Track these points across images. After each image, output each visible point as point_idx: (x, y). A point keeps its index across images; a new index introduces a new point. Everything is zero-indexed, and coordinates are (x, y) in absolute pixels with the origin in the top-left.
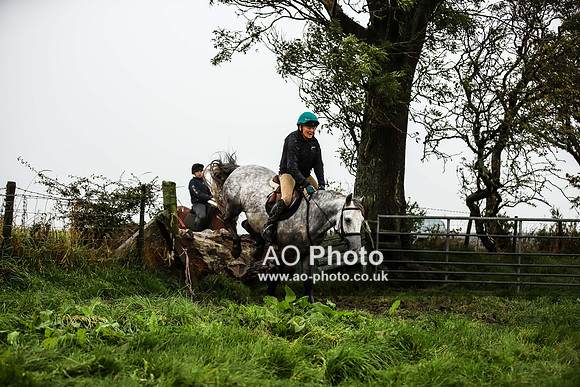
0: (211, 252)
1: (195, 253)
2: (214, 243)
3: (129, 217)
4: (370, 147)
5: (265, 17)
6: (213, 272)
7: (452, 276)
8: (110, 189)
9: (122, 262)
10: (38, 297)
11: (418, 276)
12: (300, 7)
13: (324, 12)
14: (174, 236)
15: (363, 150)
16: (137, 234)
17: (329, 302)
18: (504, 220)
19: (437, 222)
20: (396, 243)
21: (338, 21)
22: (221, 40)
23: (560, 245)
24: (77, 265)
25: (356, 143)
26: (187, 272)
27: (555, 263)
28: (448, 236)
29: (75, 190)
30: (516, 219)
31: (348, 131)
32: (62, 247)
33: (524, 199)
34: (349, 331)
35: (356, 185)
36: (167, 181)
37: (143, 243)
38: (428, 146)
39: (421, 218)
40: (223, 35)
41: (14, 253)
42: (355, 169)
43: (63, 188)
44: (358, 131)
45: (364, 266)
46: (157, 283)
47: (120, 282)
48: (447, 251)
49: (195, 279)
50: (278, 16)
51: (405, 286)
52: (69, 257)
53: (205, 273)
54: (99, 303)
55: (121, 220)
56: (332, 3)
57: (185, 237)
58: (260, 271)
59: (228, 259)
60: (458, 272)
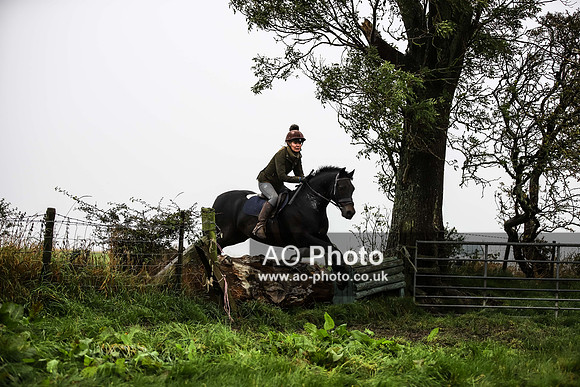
0: (250, 278)
1: (234, 278)
2: (252, 269)
3: (168, 243)
4: (409, 173)
5: (304, 43)
6: (251, 298)
7: (490, 302)
8: (150, 215)
9: (161, 288)
10: (77, 324)
11: (456, 301)
12: (338, 33)
13: (363, 38)
14: (213, 262)
15: (401, 176)
16: (176, 260)
17: (367, 330)
18: (542, 245)
20: (435, 269)
21: (376, 48)
22: (261, 67)
24: (117, 290)
25: (395, 168)
26: (226, 298)
28: (486, 262)
29: (114, 216)
30: (555, 247)
31: (386, 156)
32: (102, 273)
33: (561, 224)
34: (387, 361)
35: (394, 211)
36: (206, 207)
37: (181, 269)
38: (466, 171)
39: (460, 241)
40: (262, 62)
41: (54, 279)
42: (393, 194)
43: (102, 214)
44: (396, 157)
45: (402, 291)
46: (195, 309)
47: (159, 308)
48: (485, 276)
49: (233, 305)
50: (318, 42)
51: (444, 311)
52: (108, 283)
53: (244, 299)
54: (138, 331)
55: (160, 246)
56: (370, 29)
57: (224, 262)
58: (299, 297)
59: (267, 284)
60: (496, 298)
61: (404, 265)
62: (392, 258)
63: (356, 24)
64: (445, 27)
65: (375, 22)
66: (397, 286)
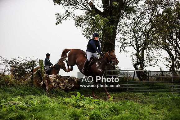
0: (54, 82)
1: (49, 81)
2: (55, 79)
3: (29, 71)
4: (104, 49)
5: (71, 9)
6: (55, 88)
7: (129, 89)
8: (23, 62)
9: (27, 85)
10: (1, 95)
11: (119, 89)
12: (82, 5)
13: (89, 7)
14: (43, 76)
16: (31, 76)
17: (91, 97)
18: (145, 72)
19: (124, 72)
21: (94, 10)
22: (58, 17)
23: (163, 79)
24: (13, 85)
26: (47, 88)
27: (161, 84)
28: (128, 76)
29: (12, 62)
30: (149, 71)
32: (8, 80)
33: (151, 65)
34: (97, 106)
37: (33, 79)
38: (122, 48)
39: (120, 71)
40: (58, 15)
43: (8, 62)
46: (37, 91)
47: (26, 91)
48: (128, 81)
49: (49, 90)
50: (75, 8)
51: (115, 92)
52: (10, 83)
53: (52, 88)
54: (19, 97)
55: (26, 72)
56: (92, 5)
57: (46, 77)
58: (70, 87)
59: (60, 84)
60: (131, 87)
63: (88, 3)
64: (115, 4)
65: (93, 2)
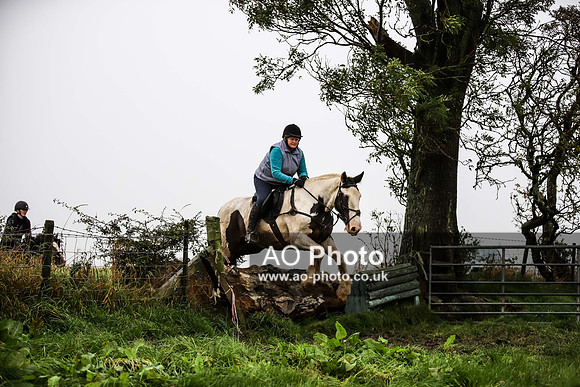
0: (258, 289)
1: (240, 289)
3: (172, 255)
4: (421, 175)
5: (308, 43)
6: (260, 309)
7: (509, 308)
8: (152, 226)
9: (166, 301)
10: (80, 339)
11: (474, 308)
12: (343, 32)
13: (369, 37)
14: (219, 273)
15: (413, 179)
16: (181, 271)
17: (381, 339)
18: (562, 248)
19: (491, 251)
20: (450, 275)
21: (383, 46)
22: (263, 67)
24: (120, 304)
25: (406, 171)
26: (234, 309)
28: (503, 266)
29: (115, 227)
30: (574, 247)
31: (397, 159)
32: (104, 287)
34: (402, 369)
35: (408, 216)
36: (210, 216)
37: (186, 281)
39: (475, 247)
40: (265, 62)
41: (54, 294)
42: (405, 198)
43: (103, 225)
44: (407, 160)
45: (417, 298)
46: (202, 322)
47: (164, 322)
48: (503, 281)
49: (242, 317)
50: (323, 42)
51: (460, 319)
52: (111, 297)
53: (252, 311)
54: (142, 345)
55: (163, 257)
56: (376, 27)
57: (230, 273)
58: (309, 307)
59: (276, 295)
60: (516, 303)
61: (418, 272)
62: (405, 265)
63: (363, 22)
64: (453, 22)
65: (381, 20)
66: (411, 293)
